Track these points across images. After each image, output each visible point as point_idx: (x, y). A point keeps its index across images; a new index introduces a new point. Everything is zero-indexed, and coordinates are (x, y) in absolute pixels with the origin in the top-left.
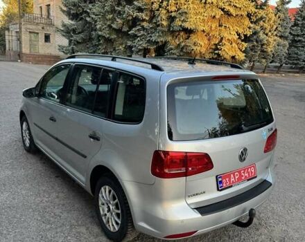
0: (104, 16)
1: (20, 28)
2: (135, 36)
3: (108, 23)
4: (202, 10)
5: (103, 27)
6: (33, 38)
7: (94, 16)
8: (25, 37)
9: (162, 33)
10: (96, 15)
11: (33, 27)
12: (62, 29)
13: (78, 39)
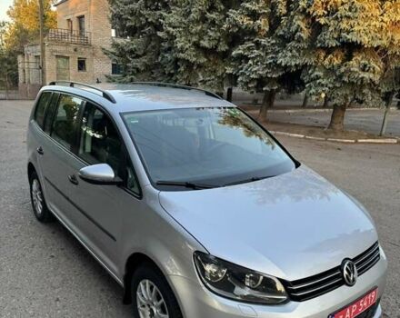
0: (186, 29)
1: (43, 51)
2: (243, 58)
3: (194, 39)
4: (378, 13)
5: (187, 46)
6: (62, 66)
7: (171, 29)
8: (50, 64)
9: (298, 51)
10: (174, 28)
11: (61, 49)
12: (113, 50)
13: (139, 65)
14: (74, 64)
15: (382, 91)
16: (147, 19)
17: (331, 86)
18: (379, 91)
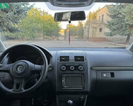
0: (130, 13)
1: (89, 27)
5: (129, 19)
6: (94, 30)
8: (91, 30)
10: (125, 13)
11: (94, 25)
12: (107, 24)
13: (114, 28)
14: (98, 30)
16: (119, 12)
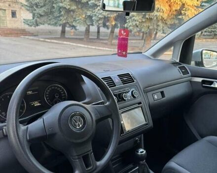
2: (95, 6)
6: (2, 15)
11: (1, 5)
13: (40, 12)
14: (9, 13)
15: (168, 23)
17: (140, 21)
18: (166, 24)
